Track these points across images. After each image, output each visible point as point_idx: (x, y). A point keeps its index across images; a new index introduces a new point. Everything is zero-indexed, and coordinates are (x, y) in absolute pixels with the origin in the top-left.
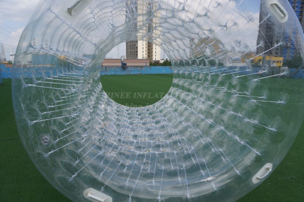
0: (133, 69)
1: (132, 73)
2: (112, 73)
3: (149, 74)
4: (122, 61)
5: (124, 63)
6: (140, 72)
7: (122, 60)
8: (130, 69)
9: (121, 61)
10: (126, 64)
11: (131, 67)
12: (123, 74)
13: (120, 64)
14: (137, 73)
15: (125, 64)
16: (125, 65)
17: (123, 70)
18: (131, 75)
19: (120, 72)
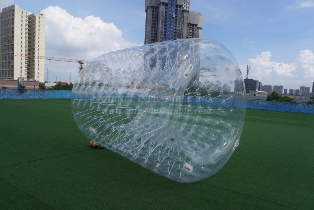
0: (33, 92)
1: (32, 97)
2: (5, 97)
3: (52, 99)
4: (19, 83)
5: (22, 85)
6: (42, 97)
7: (19, 82)
8: (29, 92)
9: (18, 82)
10: (25, 86)
11: (30, 90)
12: (20, 98)
13: (16, 86)
14: (38, 97)
15: (23, 86)
16: (24, 88)
17: (20, 93)
18: (31, 99)
19: (17, 96)
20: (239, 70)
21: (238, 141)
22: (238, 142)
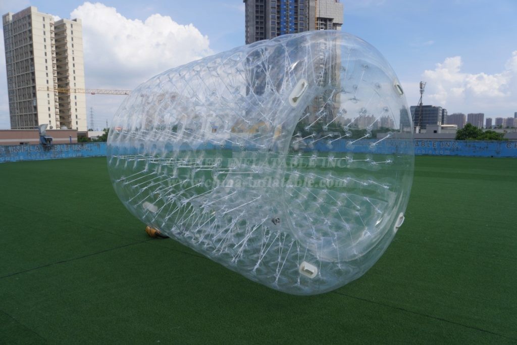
0: (65, 148)
1: (64, 156)
2: (22, 158)
3: (96, 157)
4: (42, 135)
5: (46, 137)
6: (79, 154)
7: (42, 132)
8: (58, 148)
9: (40, 133)
10: (51, 139)
11: (59, 144)
12: (45, 158)
13: (38, 140)
14: (74, 156)
15: (48, 139)
16: (50, 142)
17: (45, 151)
18: (63, 160)
19: (39, 156)
20: (397, 87)
21: (401, 215)
22: (402, 218)
